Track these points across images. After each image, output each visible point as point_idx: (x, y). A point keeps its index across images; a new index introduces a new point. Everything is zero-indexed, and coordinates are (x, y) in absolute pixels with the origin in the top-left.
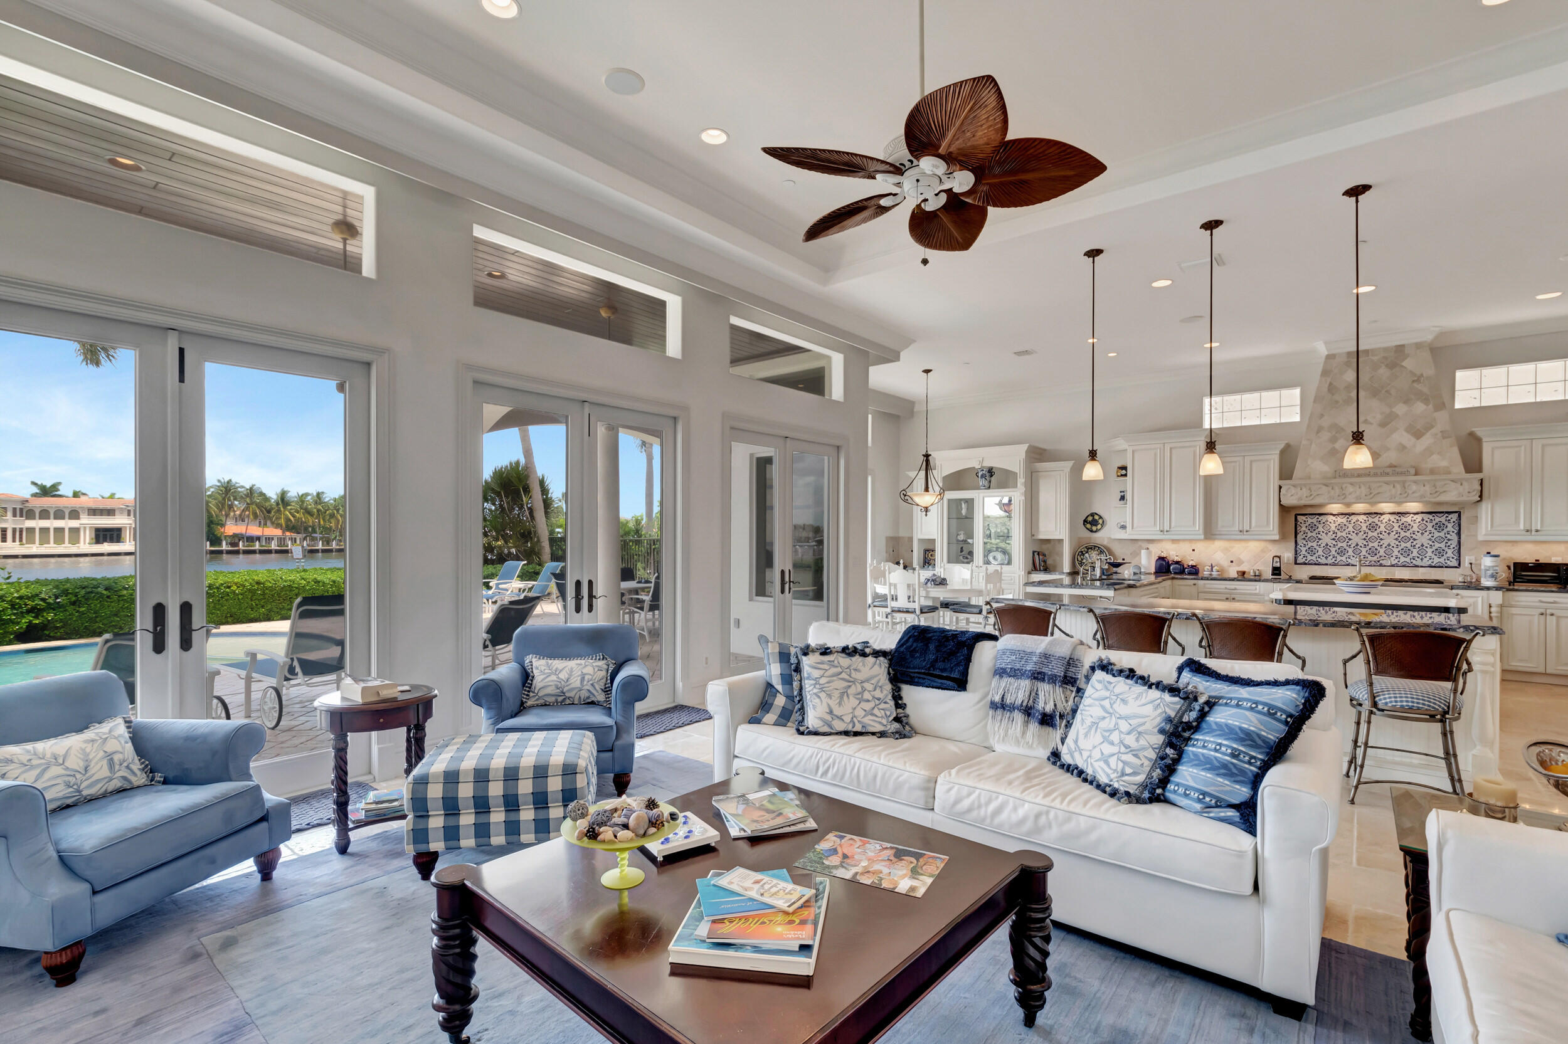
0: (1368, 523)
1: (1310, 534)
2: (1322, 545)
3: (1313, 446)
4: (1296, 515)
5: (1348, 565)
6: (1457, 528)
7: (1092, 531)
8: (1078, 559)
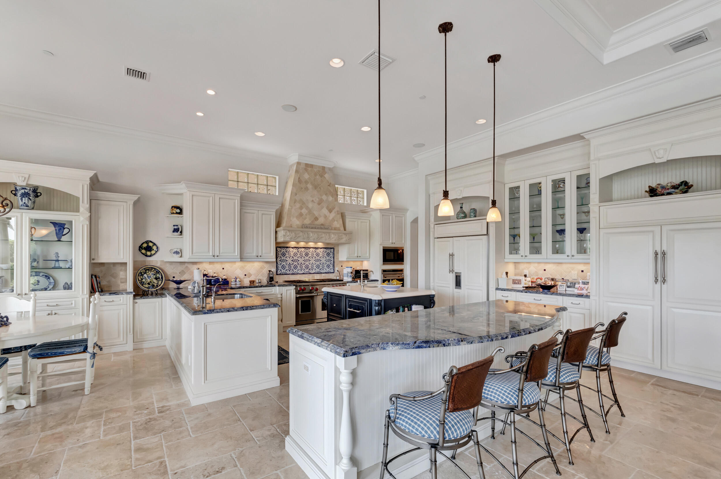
0: (305, 252)
1: (283, 258)
2: (288, 264)
4: (277, 247)
6: (333, 256)
7: (147, 256)
8: (139, 280)
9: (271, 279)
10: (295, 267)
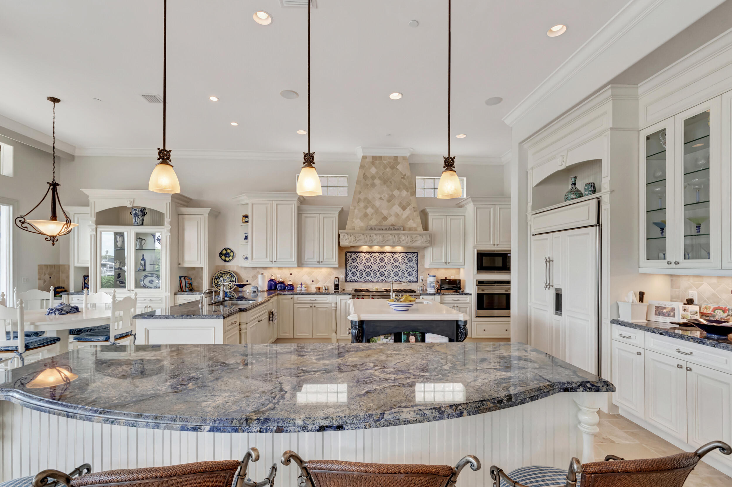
0: (380, 258)
1: (353, 264)
2: (359, 270)
3: (356, 210)
4: (346, 252)
5: (371, 282)
6: (417, 261)
7: (225, 261)
8: (214, 282)
9: (337, 287)
10: (368, 274)
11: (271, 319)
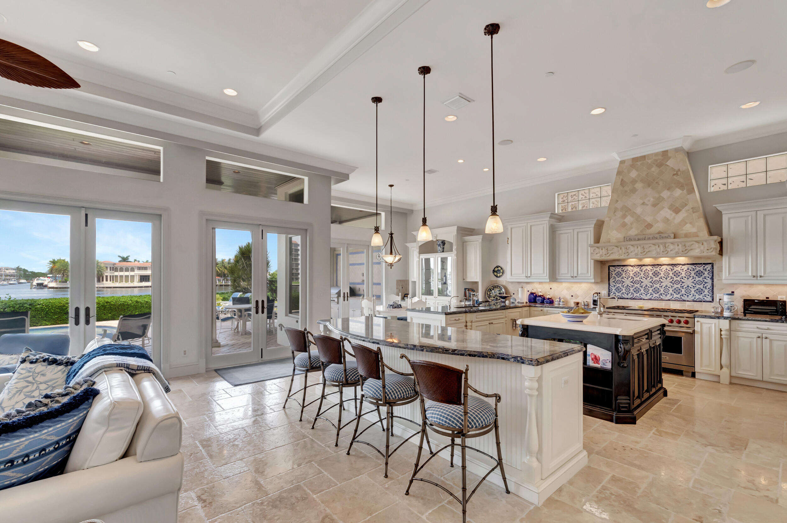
0: (653, 271)
1: (617, 279)
2: (625, 286)
3: (612, 221)
4: (609, 267)
5: (641, 299)
6: (711, 275)
7: (497, 277)
8: (487, 294)
9: (595, 302)
10: (637, 290)
11: (514, 325)
